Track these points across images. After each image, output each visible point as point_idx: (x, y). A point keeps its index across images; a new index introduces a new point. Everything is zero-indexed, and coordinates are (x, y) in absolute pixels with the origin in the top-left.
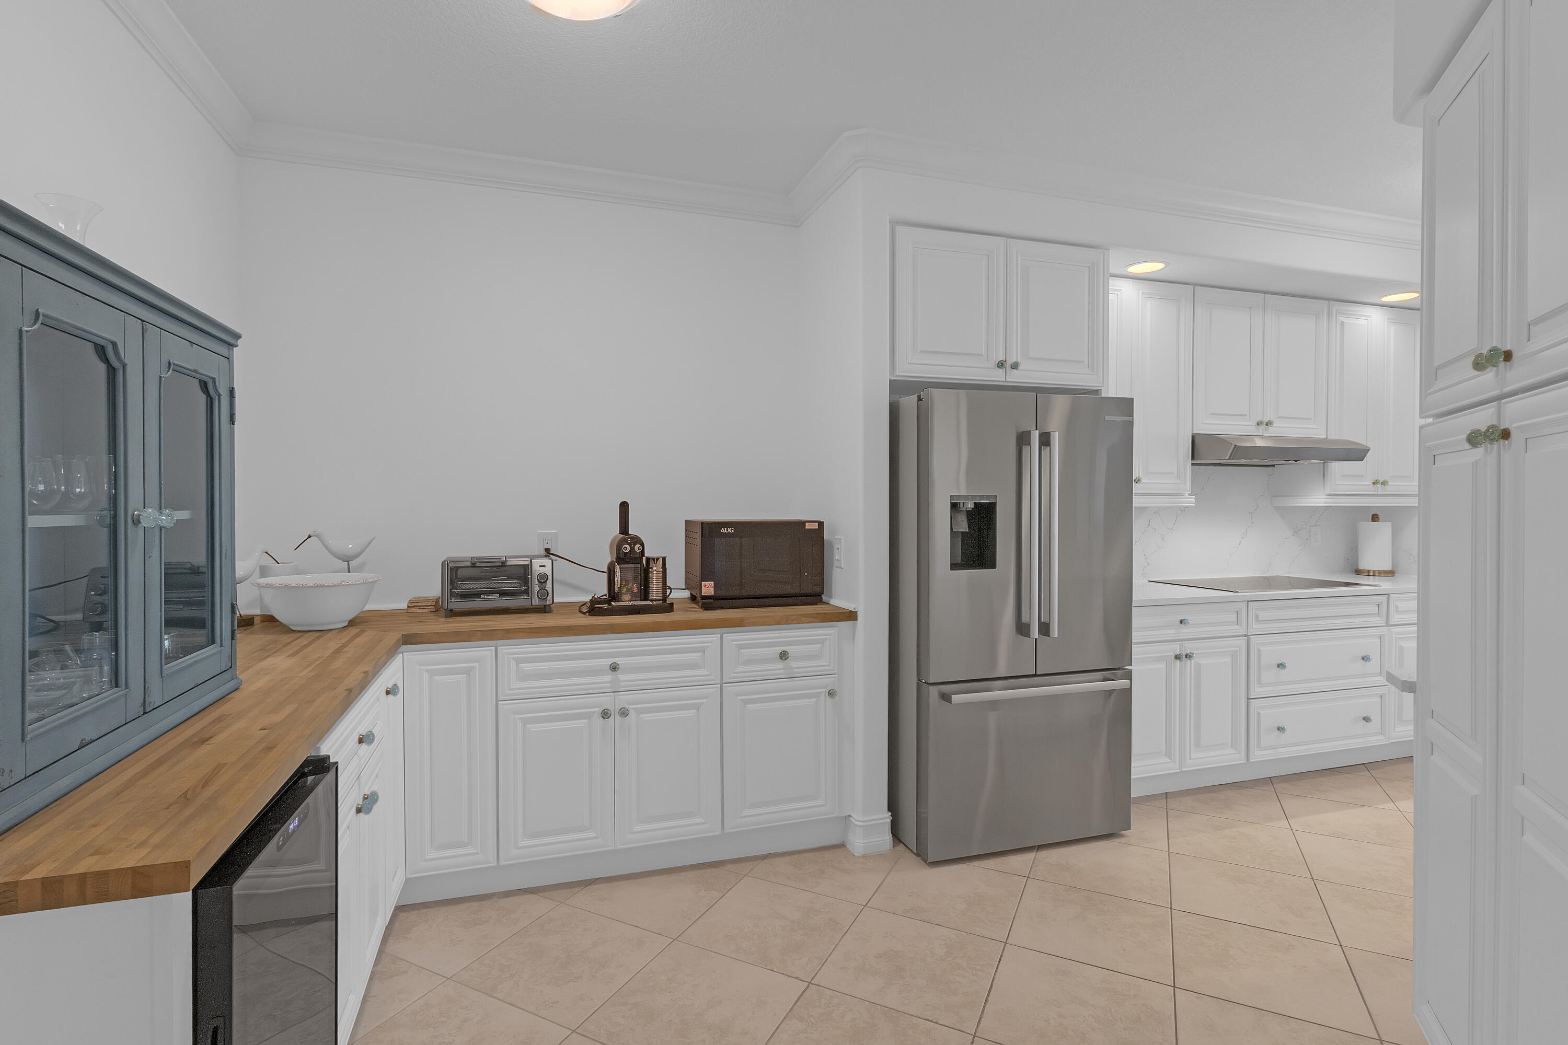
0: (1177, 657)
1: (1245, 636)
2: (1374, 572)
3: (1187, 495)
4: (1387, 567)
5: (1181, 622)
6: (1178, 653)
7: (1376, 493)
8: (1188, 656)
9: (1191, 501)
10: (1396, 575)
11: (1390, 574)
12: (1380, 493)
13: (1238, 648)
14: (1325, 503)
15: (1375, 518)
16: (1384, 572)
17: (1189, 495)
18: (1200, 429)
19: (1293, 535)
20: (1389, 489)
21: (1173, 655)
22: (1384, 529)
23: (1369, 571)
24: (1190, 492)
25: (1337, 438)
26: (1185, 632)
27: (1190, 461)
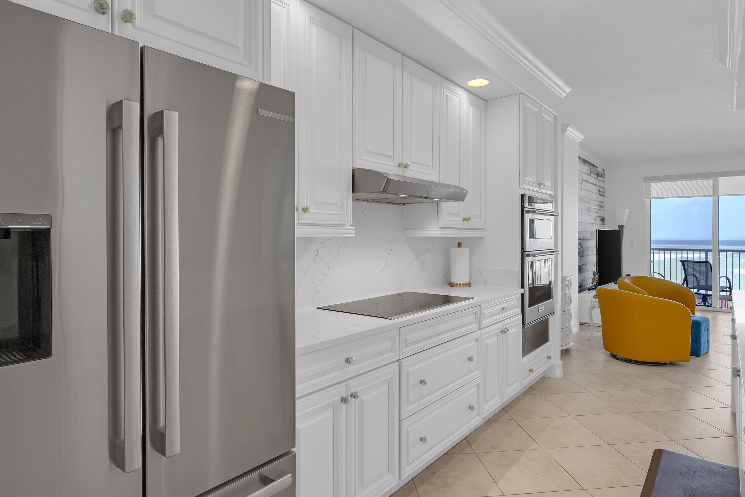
0: (344, 400)
1: (398, 361)
2: (460, 284)
3: (348, 226)
4: (467, 281)
5: (347, 360)
6: (344, 395)
7: (464, 227)
8: (354, 396)
9: (351, 231)
10: (472, 285)
11: (468, 285)
12: (466, 227)
13: (393, 375)
14: (439, 234)
15: (459, 245)
16: (466, 284)
17: (351, 226)
18: (357, 166)
19: (416, 259)
20: (470, 224)
21: (339, 398)
22: (464, 252)
23: (457, 284)
24: (351, 224)
25: (445, 183)
26: (352, 369)
27: (350, 194)
